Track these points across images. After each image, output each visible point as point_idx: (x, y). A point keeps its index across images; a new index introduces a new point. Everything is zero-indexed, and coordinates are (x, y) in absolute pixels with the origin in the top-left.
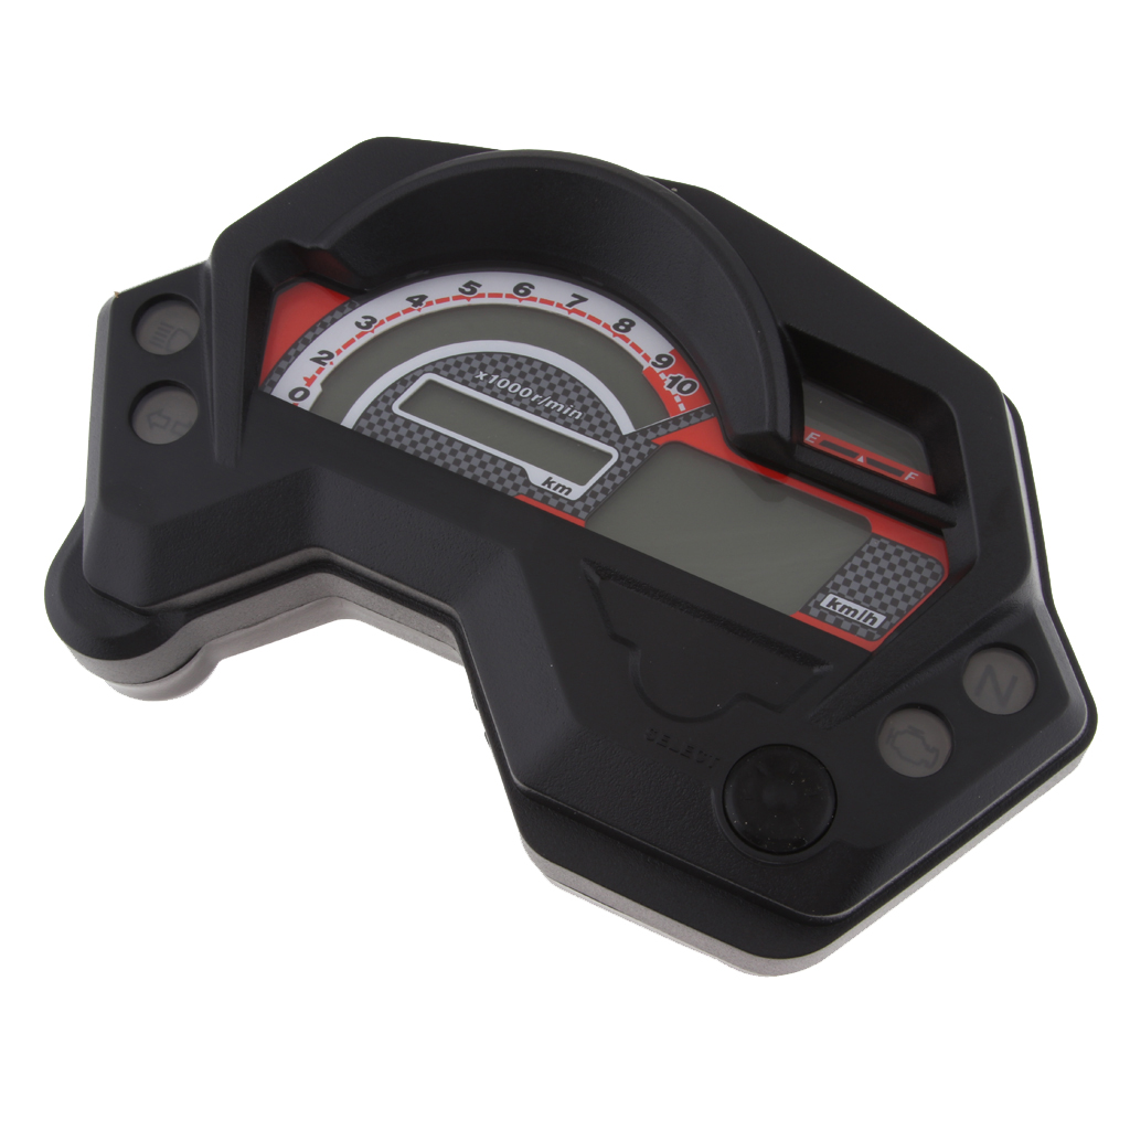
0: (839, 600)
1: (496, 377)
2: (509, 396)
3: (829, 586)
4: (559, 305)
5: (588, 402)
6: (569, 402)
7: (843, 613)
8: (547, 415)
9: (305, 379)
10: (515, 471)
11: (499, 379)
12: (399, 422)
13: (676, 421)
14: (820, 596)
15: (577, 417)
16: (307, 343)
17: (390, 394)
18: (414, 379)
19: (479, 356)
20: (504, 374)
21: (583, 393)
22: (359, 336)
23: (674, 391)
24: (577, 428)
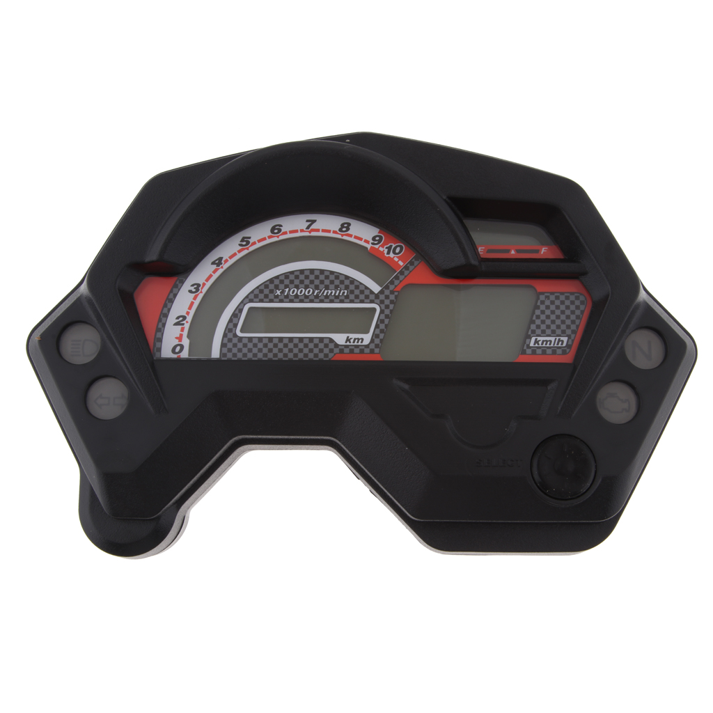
0: (539, 338)
1: (287, 290)
2: (300, 298)
3: (530, 333)
4: (302, 231)
5: (347, 282)
6: (336, 287)
7: (544, 345)
8: (328, 300)
9: (177, 338)
10: (326, 341)
11: (289, 291)
12: (245, 341)
13: (402, 273)
14: (528, 341)
15: (345, 294)
16: (166, 316)
17: (231, 326)
18: (241, 311)
19: (271, 281)
20: (291, 286)
21: (342, 278)
22: (195, 298)
23: (392, 255)
24: (348, 300)
